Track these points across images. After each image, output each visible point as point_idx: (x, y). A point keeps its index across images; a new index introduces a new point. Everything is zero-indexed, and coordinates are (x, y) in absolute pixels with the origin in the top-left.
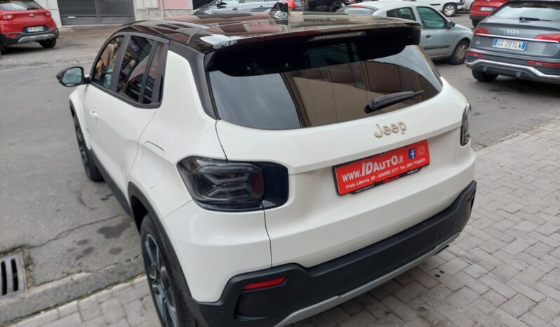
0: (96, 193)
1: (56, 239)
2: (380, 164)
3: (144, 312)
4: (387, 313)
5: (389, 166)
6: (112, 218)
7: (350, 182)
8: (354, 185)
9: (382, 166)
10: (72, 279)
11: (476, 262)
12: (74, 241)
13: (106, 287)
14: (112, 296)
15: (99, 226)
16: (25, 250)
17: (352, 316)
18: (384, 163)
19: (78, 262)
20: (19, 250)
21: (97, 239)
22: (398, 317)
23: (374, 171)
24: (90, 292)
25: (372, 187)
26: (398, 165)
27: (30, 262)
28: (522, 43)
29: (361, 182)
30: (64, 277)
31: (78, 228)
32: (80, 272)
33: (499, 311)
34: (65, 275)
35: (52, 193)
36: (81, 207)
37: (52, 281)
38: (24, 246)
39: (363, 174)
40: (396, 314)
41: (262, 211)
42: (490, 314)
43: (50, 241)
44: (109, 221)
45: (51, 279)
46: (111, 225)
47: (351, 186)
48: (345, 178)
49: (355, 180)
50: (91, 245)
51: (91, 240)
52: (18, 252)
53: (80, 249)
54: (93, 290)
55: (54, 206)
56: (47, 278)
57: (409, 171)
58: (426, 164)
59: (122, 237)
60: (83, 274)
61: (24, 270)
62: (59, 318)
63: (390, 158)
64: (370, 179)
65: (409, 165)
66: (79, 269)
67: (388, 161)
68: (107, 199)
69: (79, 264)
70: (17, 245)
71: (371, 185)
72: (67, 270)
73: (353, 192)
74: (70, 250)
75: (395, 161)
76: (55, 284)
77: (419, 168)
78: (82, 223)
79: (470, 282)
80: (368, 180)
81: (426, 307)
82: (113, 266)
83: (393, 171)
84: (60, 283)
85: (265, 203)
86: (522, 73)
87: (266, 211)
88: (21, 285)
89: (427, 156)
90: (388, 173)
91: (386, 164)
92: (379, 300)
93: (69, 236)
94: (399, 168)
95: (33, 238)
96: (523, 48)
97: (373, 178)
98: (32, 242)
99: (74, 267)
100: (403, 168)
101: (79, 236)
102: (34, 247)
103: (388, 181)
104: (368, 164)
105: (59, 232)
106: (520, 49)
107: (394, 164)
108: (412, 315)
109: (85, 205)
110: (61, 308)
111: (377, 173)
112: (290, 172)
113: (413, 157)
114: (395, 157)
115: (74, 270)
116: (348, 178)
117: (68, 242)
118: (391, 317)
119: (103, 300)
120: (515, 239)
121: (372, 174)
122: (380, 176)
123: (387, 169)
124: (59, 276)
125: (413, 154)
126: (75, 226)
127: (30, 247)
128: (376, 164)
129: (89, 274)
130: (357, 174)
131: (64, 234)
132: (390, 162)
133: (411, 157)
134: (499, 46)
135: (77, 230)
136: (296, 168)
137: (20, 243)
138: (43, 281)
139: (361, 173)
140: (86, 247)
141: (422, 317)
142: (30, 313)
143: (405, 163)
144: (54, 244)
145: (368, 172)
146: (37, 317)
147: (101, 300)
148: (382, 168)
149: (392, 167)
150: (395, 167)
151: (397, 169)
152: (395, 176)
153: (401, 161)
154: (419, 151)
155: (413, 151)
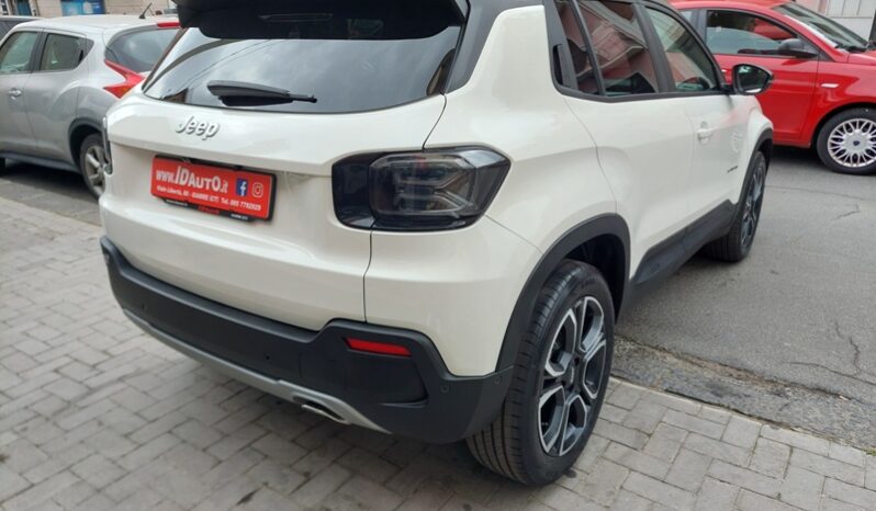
2: (198, 179)
5: (208, 188)
7: (162, 183)
8: (166, 190)
9: (200, 183)
18: (202, 180)
23: (189, 184)
25: (186, 207)
26: (219, 194)
29: (172, 191)
39: (176, 182)
47: (162, 190)
49: (167, 184)
57: (233, 212)
63: (211, 177)
64: (183, 192)
65: (234, 203)
67: (208, 180)
71: (184, 202)
73: (165, 198)
75: (217, 184)
77: (251, 219)
83: (212, 198)
90: (204, 197)
91: (205, 183)
94: (220, 200)
97: (186, 193)
100: (225, 201)
103: (205, 211)
104: (183, 171)
107: (216, 189)
111: (192, 189)
113: (243, 194)
114: (220, 180)
116: (162, 178)
121: (187, 187)
122: (195, 195)
123: (203, 191)
125: (243, 188)
128: (193, 175)
130: (171, 178)
132: (211, 183)
133: (239, 191)
139: (174, 178)
143: (229, 196)
145: (183, 183)
149: (211, 192)
150: (215, 193)
151: (216, 198)
152: (215, 209)
153: (224, 190)
154: (254, 190)
155: (244, 183)
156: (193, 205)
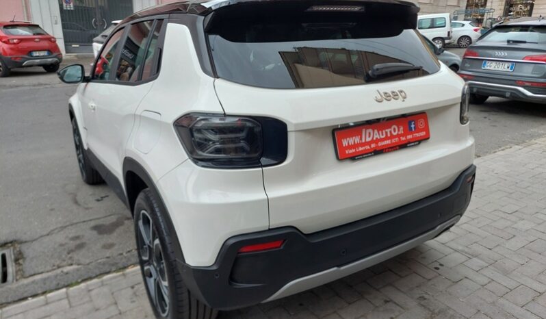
0: (91, 195)
1: (48, 235)
2: (380, 132)
3: (135, 299)
4: (386, 302)
5: (389, 135)
6: (106, 217)
7: (350, 147)
8: (354, 151)
9: (383, 135)
10: (62, 272)
11: (476, 257)
12: (67, 237)
13: (97, 276)
14: (103, 284)
15: (93, 224)
16: (16, 245)
17: (350, 304)
18: (384, 131)
19: (70, 256)
20: (10, 245)
21: (90, 235)
22: (398, 305)
23: (375, 139)
24: (79, 280)
25: (372, 155)
26: (398, 136)
27: (20, 256)
28: (510, 64)
29: (361, 149)
30: (55, 269)
31: (72, 225)
32: (71, 265)
33: (501, 301)
34: (54, 268)
35: (47, 195)
36: (75, 207)
37: (42, 273)
38: (15, 241)
39: (363, 141)
40: (395, 303)
41: (261, 169)
42: (493, 303)
43: (42, 236)
44: (102, 220)
45: (40, 271)
46: (104, 223)
47: (351, 151)
48: (345, 143)
49: (355, 146)
50: (83, 241)
51: (83, 236)
52: (8, 247)
53: (72, 244)
54: (83, 278)
55: (48, 206)
56: (36, 270)
57: (410, 143)
58: (426, 138)
59: (115, 234)
60: (75, 267)
61: (14, 264)
62: (47, 303)
63: (390, 128)
64: (370, 146)
65: (409, 137)
66: (70, 262)
67: (388, 130)
68: (102, 200)
69: (71, 258)
70: (8, 241)
71: (371, 153)
72: (58, 263)
73: (353, 158)
74: (61, 245)
75: (395, 130)
76: (44, 275)
77: (419, 141)
78: (75, 221)
79: (471, 274)
80: (368, 147)
81: (426, 296)
82: (104, 260)
83: (393, 141)
84: (50, 274)
85: (264, 160)
86: (511, 93)
87: (264, 168)
88: (10, 278)
89: (427, 129)
90: (388, 142)
91: (386, 133)
92: (378, 290)
93: (62, 232)
94: (400, 139)
95: (25, 234)
96: (511, 69)
97: (373, 146)
98: (24, 238)
99: (64, 261)
100: (403, 139)
101: (72, 232)
102: (26, 242)
103: (389, 151)
104: (368, 131)
105: (52, 228)
106: (509, 70)
107: (395, 134)
108: (412, 303)
109: (79, 205)
110: (49, 295)
111: (377, 141)
112: (289, 129)
113: (413, 130)
114: (395, 127)
115: (65, 263)
116: (348, 144)
117: (60, 238)
118: (389, 306)
119: (93, 287)
120: (514, 236)
121: (372, 141)
122: (380, 144)
123: (387, 138)
124: (49, 268)
125: (413, 126)
126: (68, 224)
127: (21, 243)
128: (376, 131)
129: (80, 266)
130: (357, 140)
131: (56, 231)
132: (391, 132)
133: (411, 129)
134: (488, 68)
135: (70, 227)
136: (296, 125)
137: (11, 239)
138: (33, 273)
139: (361, 139)
140: (78, 242)
141: (422, 305)
142: (16, 299)
143: (405, 135)
144: (46, 239)
145: (368, 139)
146: (24, 303)
147: (90, 288)
148: (382, 137)
149: (392, 137)
150: (395, 137)
151: (397, 139)
152: (395, 147)
153: (401, 131)
154: (419, 124)
155: (413, 123)
156: (378, 152)
